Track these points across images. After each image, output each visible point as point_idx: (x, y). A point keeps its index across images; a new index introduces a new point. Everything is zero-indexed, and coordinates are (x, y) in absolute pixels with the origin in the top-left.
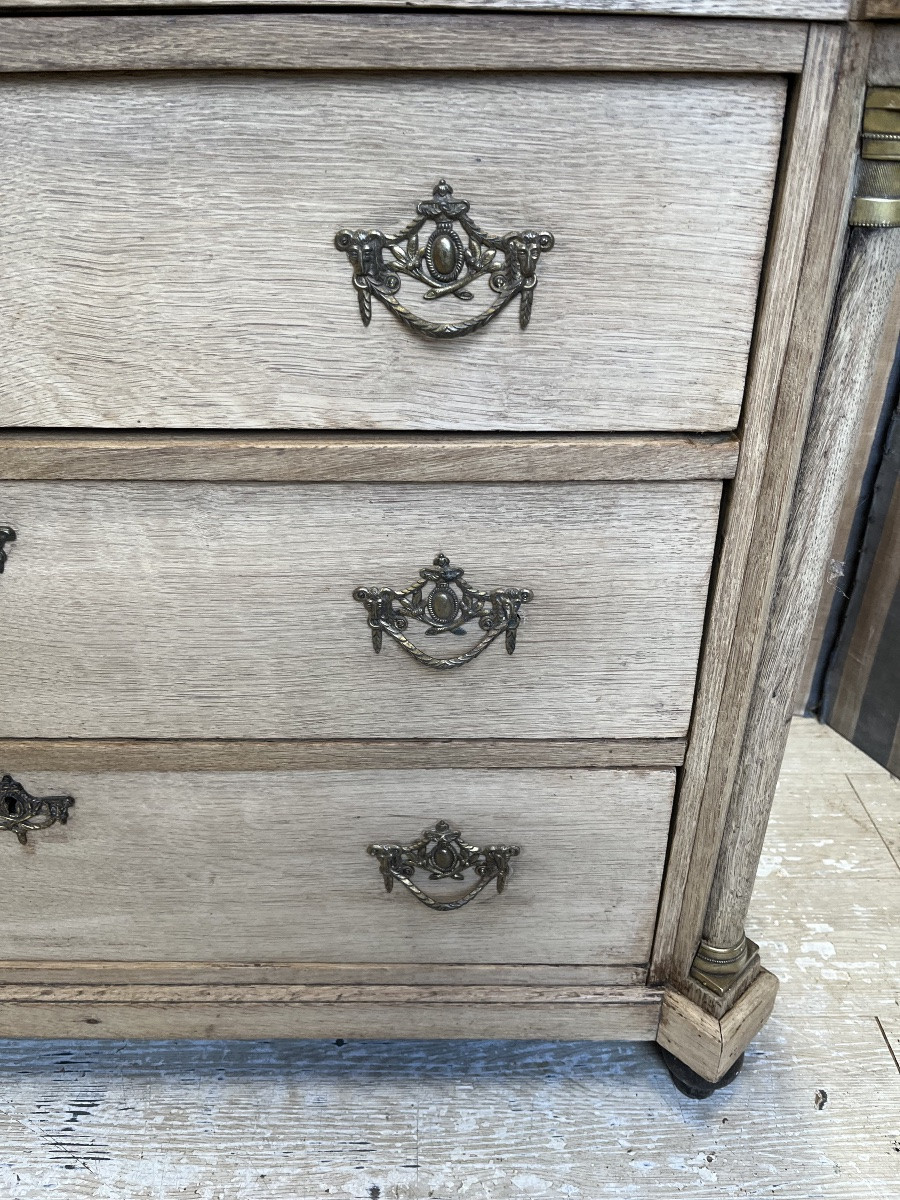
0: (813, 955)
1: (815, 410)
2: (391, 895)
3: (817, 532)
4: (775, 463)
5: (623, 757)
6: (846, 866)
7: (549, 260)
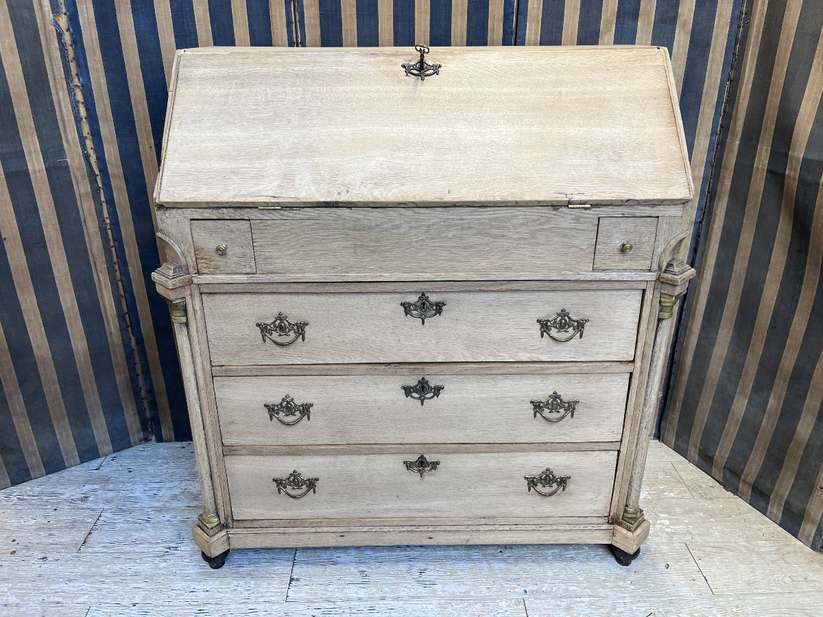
0: (662, 524)
1: (652, 356)
2: (530, 493)
3: (655, 385)
4: (643, 368)
5: (602, 447)
6: (672, 495)
7: (587, 324)
